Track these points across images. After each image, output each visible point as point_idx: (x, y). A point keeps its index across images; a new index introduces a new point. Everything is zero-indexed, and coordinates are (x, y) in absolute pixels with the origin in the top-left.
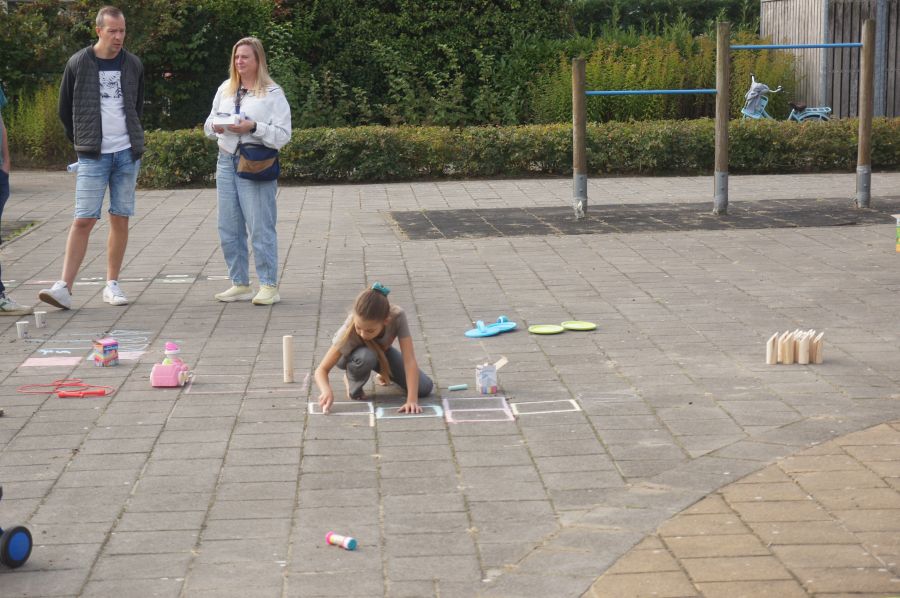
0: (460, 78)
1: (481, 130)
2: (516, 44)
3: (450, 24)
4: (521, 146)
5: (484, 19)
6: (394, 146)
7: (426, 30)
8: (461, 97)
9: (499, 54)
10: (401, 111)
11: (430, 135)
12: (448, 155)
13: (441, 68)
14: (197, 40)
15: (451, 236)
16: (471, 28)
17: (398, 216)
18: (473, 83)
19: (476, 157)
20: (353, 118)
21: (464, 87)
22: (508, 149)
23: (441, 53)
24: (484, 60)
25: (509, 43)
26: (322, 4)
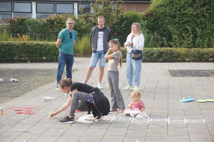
0: (192, 36)
1: (196, 49)
3: (190, 21)
4: (207, 54)
5: (199, 20)
6: (172, 53)
7: (183, 23)
8: (192, 40)
9: (203, 29)
10: (175, 44)
11: (182, 50)
12: (186, 55)
13: (187, 33)
14: (123, 25)
15: (183, 76)
16: (196, 22)
17: (170, 71)
18: (195, 37)
19: (194, 56)
20: (162, 45)
21: (193, 38)
22: (203, 54)
23: (187, 29)
24: (199, 31)
25: (206, 26)
26: (156, 16)
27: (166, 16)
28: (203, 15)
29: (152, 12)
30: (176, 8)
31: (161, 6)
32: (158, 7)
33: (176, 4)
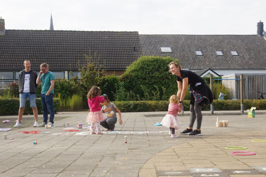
0: (159, 93)
1: (163, 101)
2: (170, 86)
3: (157, 82)
5: (164, 81)
6: (144, 105)
7: (152, 83)
8: (159, 96)
9: (167, 88)
11: (153, 103)
13: (155, 91)
14: (105, 86)
16: (161, 83)
18: (161, 94)
19: (162, 107)
20: (137, 100)
23: (155, 88)
24: (164, 89)
25: (169, 86)
26: (130, 78)
27: (139, 78)
28: (167, 78)
29: (128, 76)
30: (146, 72)
31: (135, 71)
32: (132, 72)
33: (146, 69)
